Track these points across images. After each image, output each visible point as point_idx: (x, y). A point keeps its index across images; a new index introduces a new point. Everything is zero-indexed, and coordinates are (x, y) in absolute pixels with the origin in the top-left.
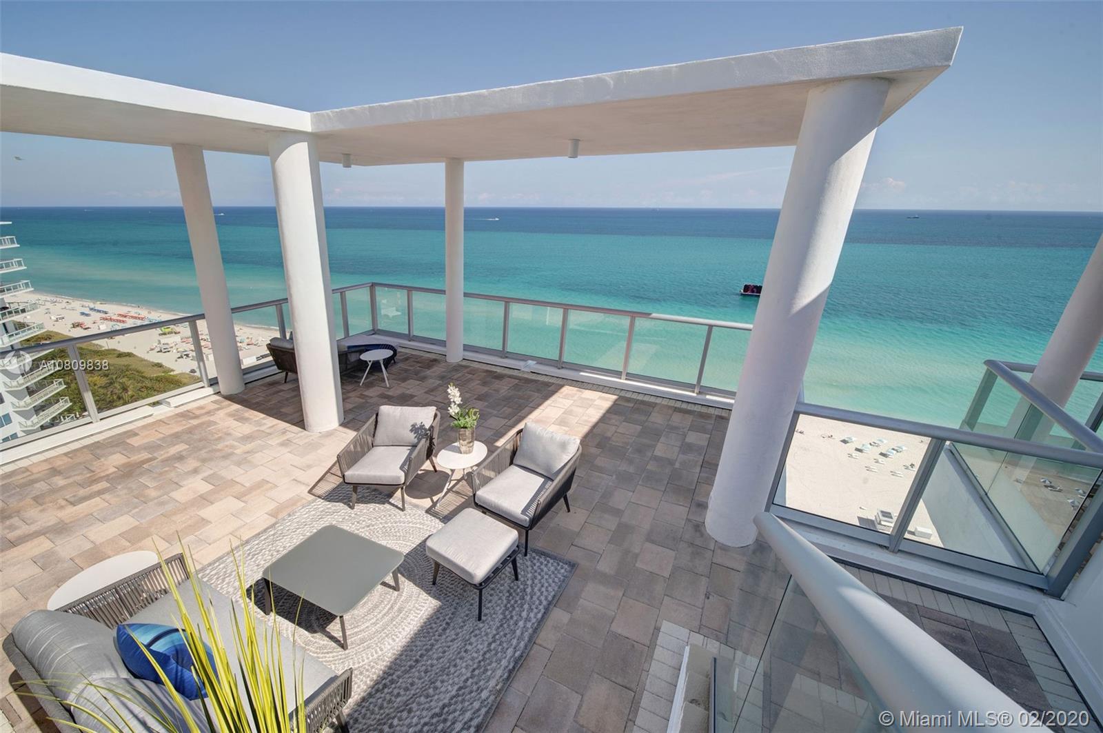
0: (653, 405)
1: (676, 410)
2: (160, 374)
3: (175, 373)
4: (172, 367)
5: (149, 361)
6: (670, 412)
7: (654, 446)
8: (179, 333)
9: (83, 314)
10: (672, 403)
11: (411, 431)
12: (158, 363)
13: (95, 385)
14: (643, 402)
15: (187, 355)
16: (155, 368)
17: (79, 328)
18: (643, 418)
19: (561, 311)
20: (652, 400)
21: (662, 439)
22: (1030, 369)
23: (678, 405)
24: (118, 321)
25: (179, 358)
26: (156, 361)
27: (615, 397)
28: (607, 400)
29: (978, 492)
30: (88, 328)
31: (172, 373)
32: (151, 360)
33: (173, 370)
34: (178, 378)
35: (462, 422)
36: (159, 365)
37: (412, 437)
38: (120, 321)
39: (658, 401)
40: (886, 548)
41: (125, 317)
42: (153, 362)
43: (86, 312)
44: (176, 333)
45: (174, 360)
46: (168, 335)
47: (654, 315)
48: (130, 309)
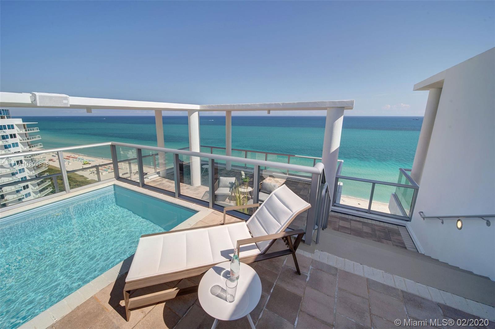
0: (298, 182)
1: (306, 184)
2: (83, 180)
3: (89, 179)
4: (88, 177)
5: (79, 175)
6: (304, 184)
7: (300, 192)
8: (91, 164)
9: (53, 156)
10: (305, 182)
11: (229, 184)
12: (82, 175)
13: (58, 183)
14: (295, 182)
15: (94, 173)
16: (81, 177)
17: (51, 161)
18: (295, 186)
19: (265, 154)
20: (298, 181)
21: (302, 191)
22: (410, 170)
23: (307, 182)
24: (66, 159)
25: (90, 173)
26: (81, 175)
27: (285, 180)
28: (283, 181)
29: (399, 203)
30: (55, 161)
31: (88, 179)
32: (79, 174)
33: (88, 178)
34: (90, 181)
35: (245, 180)
36: (82, 176)
37: (230, 185)
38: (67, 159)
39: (300, 181)
40: (367, 212)
41: (69, 157)
42: (80, 175)
43: (54, 155)
44: (89, 164)
45: (88, 174)
46: (86, 165)
47: (296, 156)
48: (71, 154)
